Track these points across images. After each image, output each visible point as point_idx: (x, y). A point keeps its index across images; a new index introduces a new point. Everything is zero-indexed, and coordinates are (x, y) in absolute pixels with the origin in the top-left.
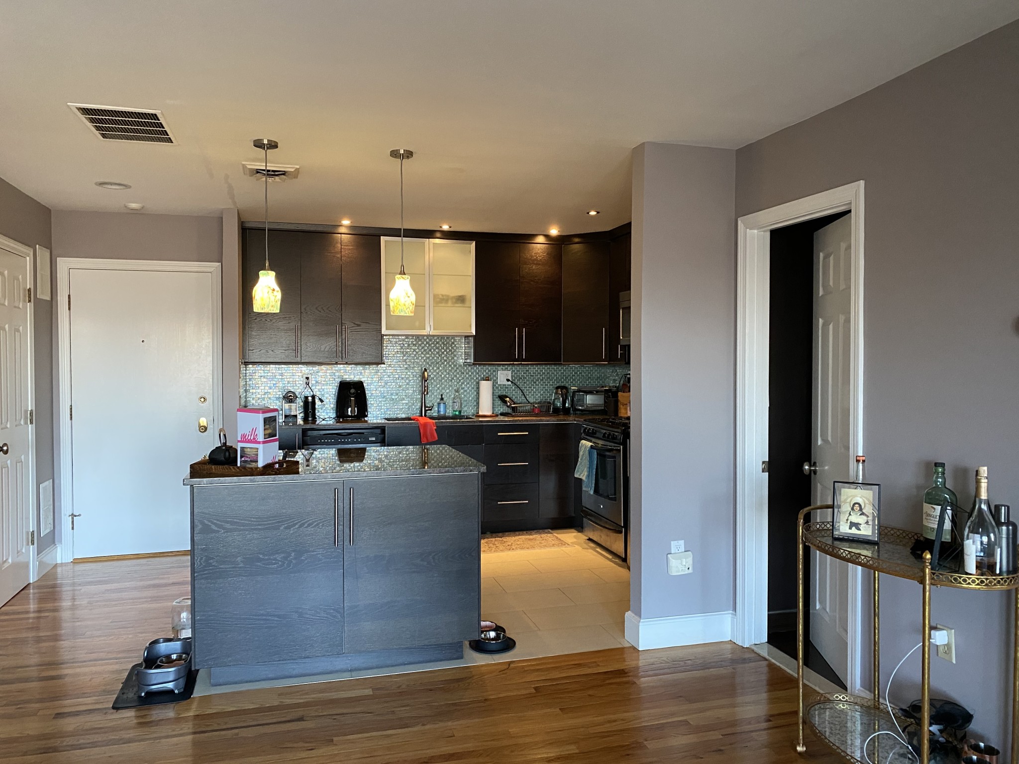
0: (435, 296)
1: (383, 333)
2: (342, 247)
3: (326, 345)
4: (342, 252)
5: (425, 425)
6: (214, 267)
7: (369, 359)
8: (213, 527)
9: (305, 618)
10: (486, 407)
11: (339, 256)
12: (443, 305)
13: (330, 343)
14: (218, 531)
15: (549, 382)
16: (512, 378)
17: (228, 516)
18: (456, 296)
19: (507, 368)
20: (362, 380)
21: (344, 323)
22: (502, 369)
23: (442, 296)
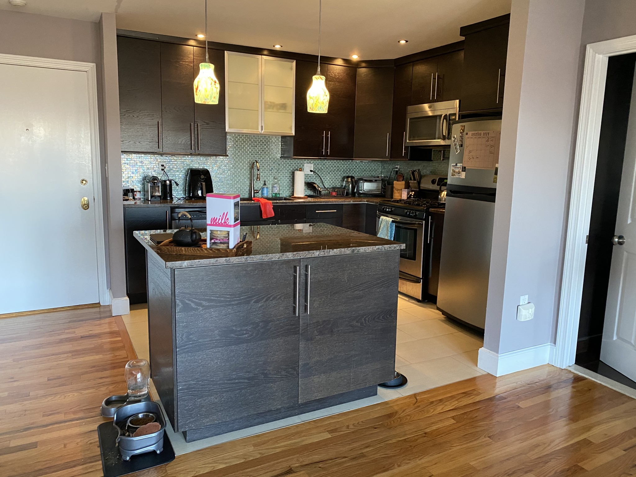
0: (265, 102)
1: (226, 131)
2: (195, 57)
3: (183, 139)
4: (194, 63)
5: (265, 204)
6: (90, 67)
7: (216, 151)
8: (193, 305)
9: (269, 378)
10: (300, 191)
11: (192, 65)
12: (271, 110)
13: (186, 137)
14: (197, 309)
15: (339, 173)
16: (314, 169)
17: (206, 295)
18: (281, 104)
19: (311, 162)
20: (207, 168)
21: (197, 122)
22: (307, 162)
23: (270, 102)
